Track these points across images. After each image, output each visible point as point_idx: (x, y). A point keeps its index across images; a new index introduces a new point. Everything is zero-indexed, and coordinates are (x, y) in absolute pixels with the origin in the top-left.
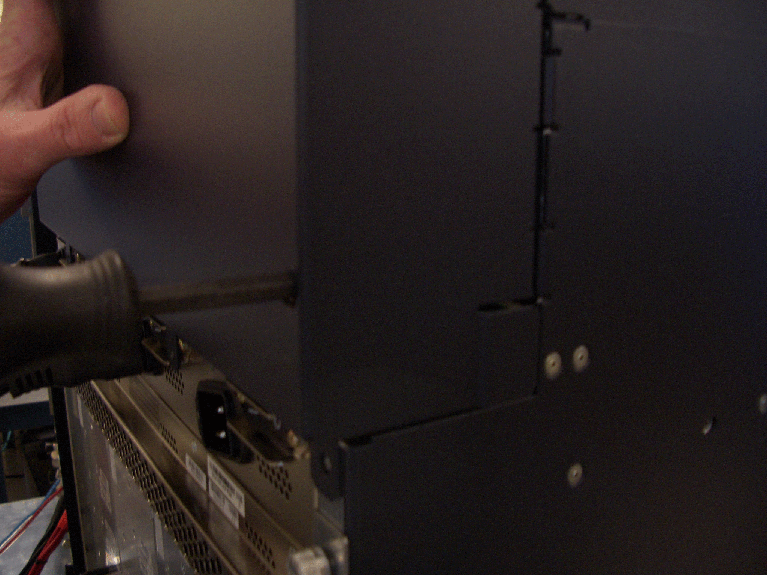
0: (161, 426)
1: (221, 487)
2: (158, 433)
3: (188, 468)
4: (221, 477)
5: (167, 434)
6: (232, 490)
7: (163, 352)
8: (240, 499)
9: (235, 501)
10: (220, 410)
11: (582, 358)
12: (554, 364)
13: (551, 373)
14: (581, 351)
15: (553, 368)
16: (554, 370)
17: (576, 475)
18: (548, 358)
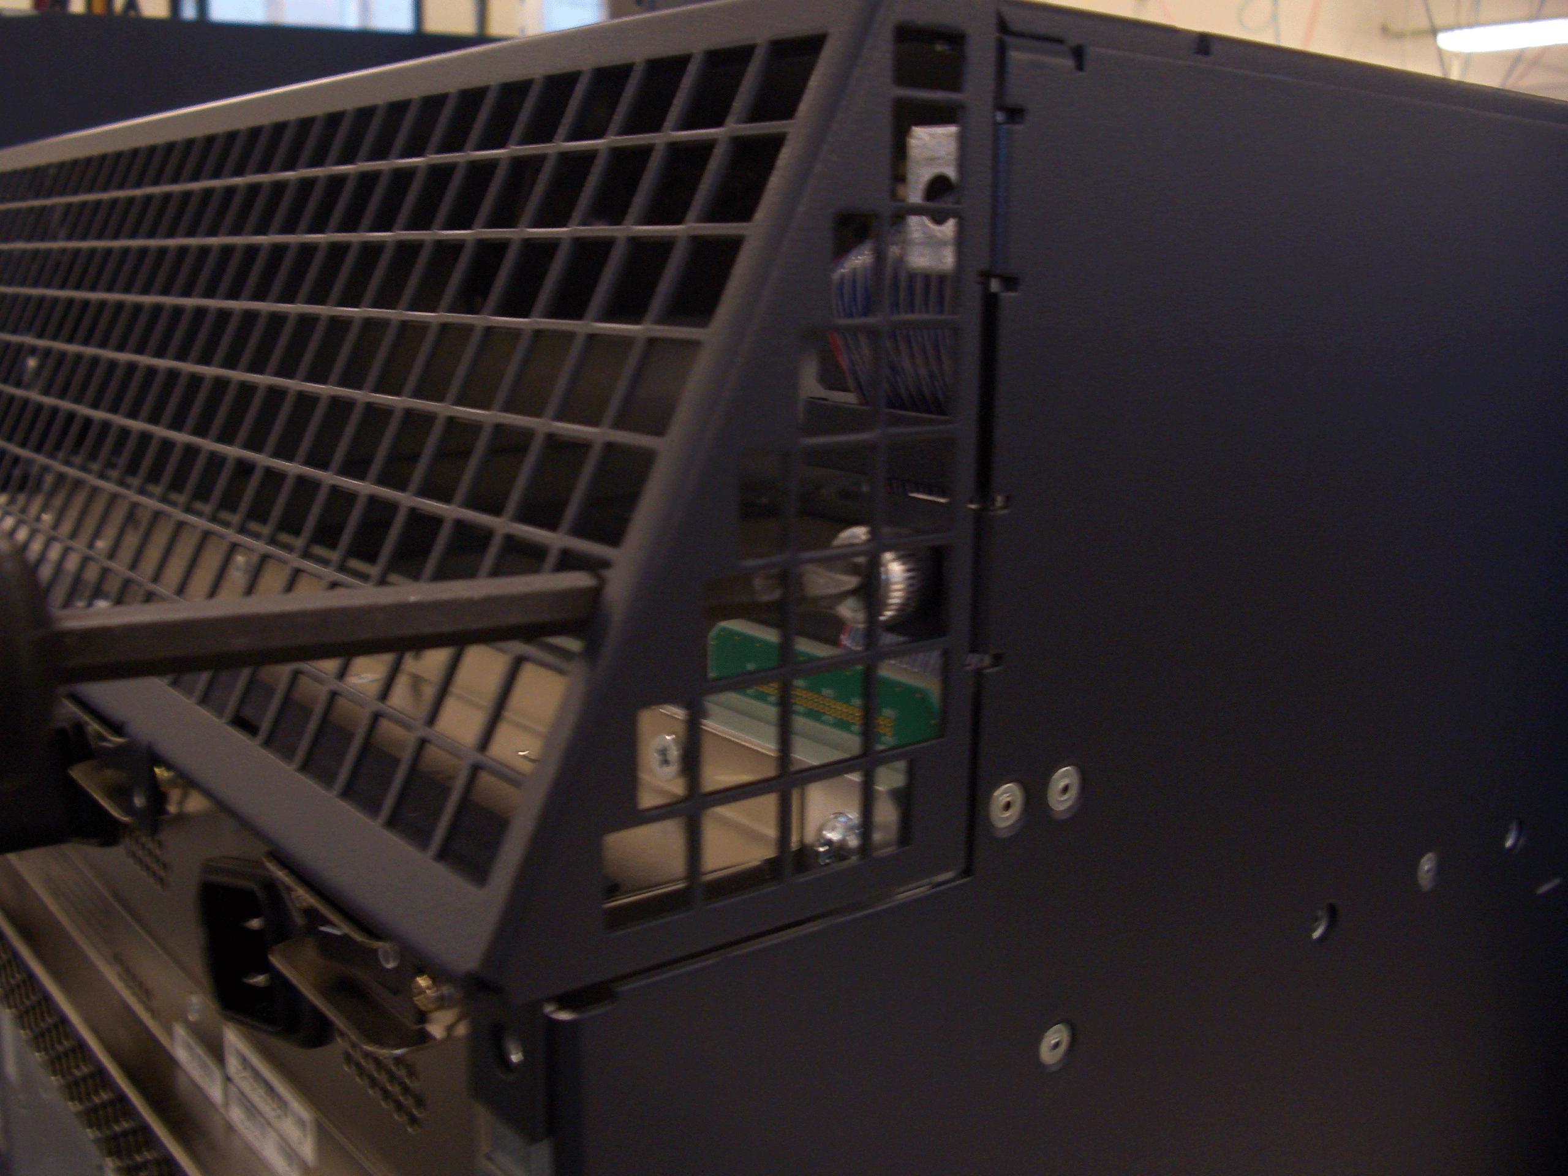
0: (118, 959)
1: (257, 1096)
2: (111, 975)
3: (181, 1054)
4: (257, 1076)
5: (131, 977)
6: (283, 1104)
7: (121, 794)
8: (301, 1123)
9: (290, 1129)
10: (255, 923)
11: (1066, 789)
12: (1008, 806)
13: (1002, 825)
14: (1064, 775)
15: (1007, 814)
16: (1008, 818)
17: (1057, 1045)
18: (996, 793)
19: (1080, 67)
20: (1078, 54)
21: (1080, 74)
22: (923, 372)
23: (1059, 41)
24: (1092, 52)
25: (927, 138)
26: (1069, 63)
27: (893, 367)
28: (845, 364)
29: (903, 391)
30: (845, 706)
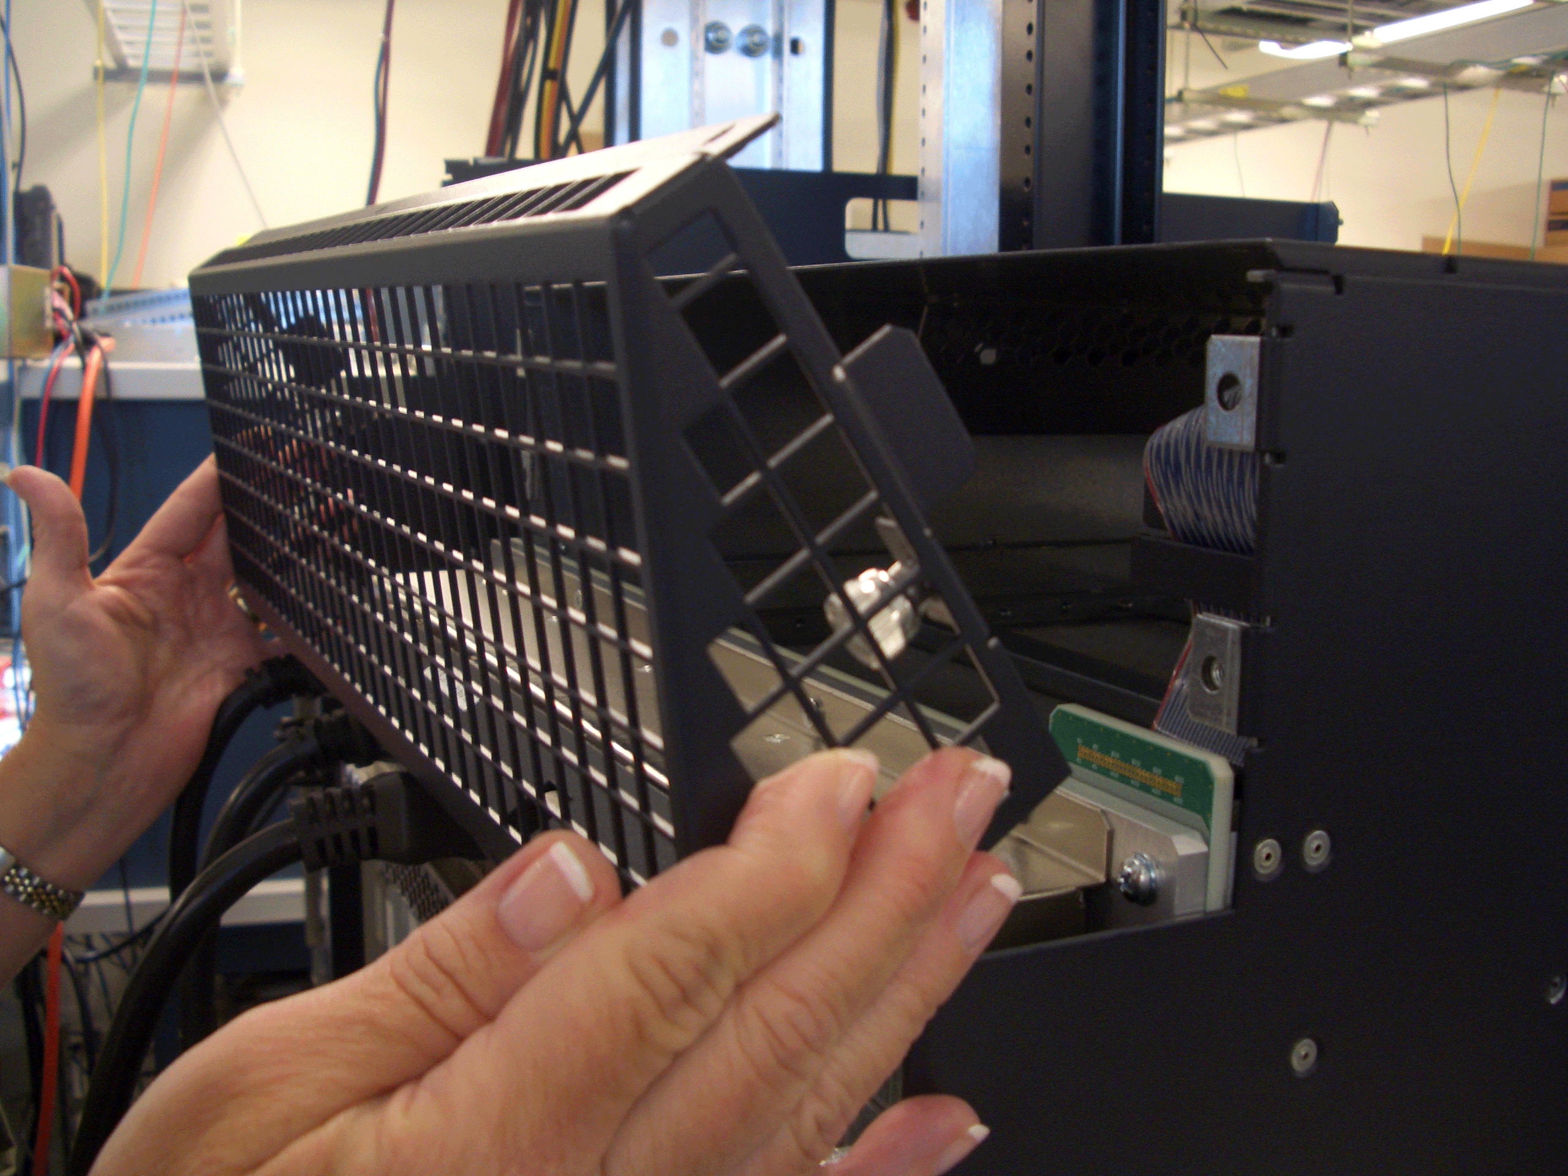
11: (1318, 848)
12: (1268, 857)
13: (1262, 871)
14: (1317, 837)
15: (1267, 864)
16: (1268, 867)
17: (1306, 1056)
18: (1259, 847)
19: (1339, 291)
20: (1338, 283)
21: (1340, 297)
22: (1219, 519)
23: (1325, 272)
24: (1349, 278)
25: (1220, 344)
26: (1331, 289)
27: (1197, 515)
28: (1162, 510)
29: (1205, 533)
30: (1148, 772)
